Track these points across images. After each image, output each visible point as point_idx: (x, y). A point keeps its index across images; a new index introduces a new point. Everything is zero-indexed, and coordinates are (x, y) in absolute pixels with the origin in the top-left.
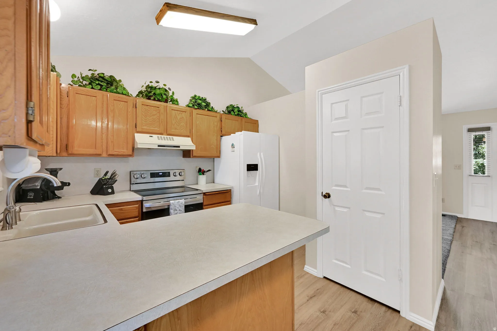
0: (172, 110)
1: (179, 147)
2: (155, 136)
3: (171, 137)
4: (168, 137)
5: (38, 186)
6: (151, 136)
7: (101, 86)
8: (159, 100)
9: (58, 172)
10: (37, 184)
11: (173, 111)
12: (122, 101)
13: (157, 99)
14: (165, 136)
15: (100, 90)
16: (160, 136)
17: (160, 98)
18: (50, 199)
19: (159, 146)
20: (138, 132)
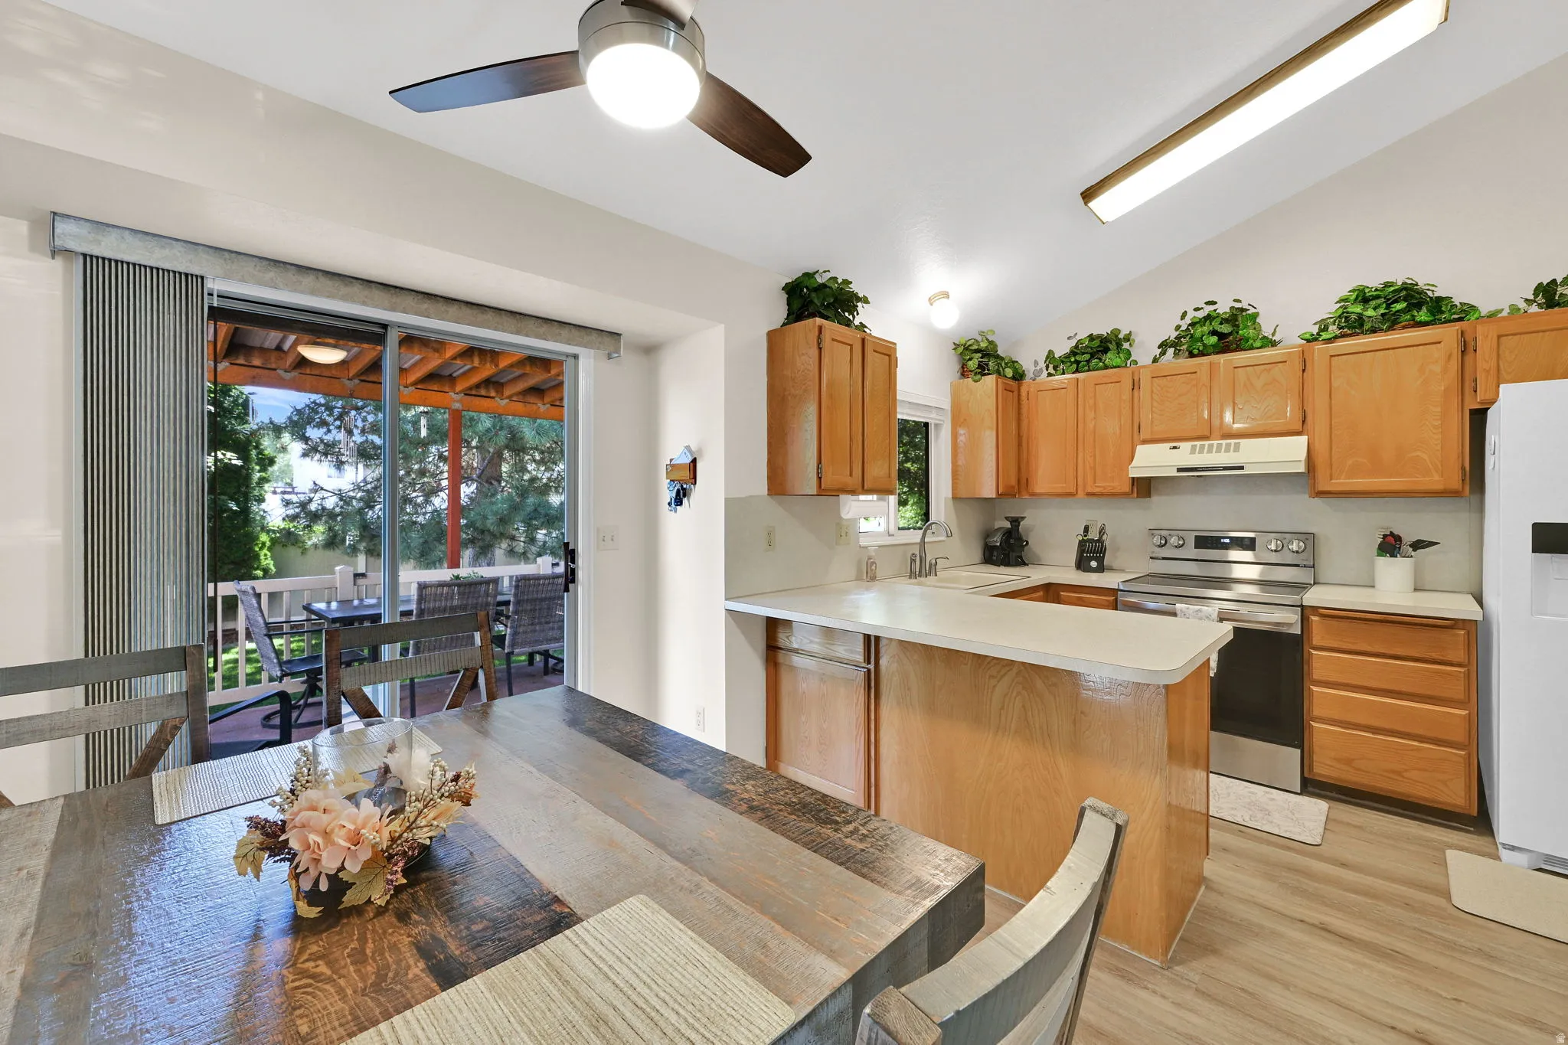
0: (1235, 368)
1: (1242, 468)
2: (1185, 446)
3: (1233, 441)
4: (1224, 442)
5: (996, 542)
6: (1175, 448)
7: (1078, 362)
8: (1202, 354)
9: (1019, 523)
10: (995, 539)
11: (1240, 369)
12: (1112, 383)
13: (1196, 352)
14: (1215, 443)
15: (1077, 371)
16: (1198, 443)
17: (1201, 348)
18: (1011, 563)
19: (1180, 470)
20: (1144, 442)
